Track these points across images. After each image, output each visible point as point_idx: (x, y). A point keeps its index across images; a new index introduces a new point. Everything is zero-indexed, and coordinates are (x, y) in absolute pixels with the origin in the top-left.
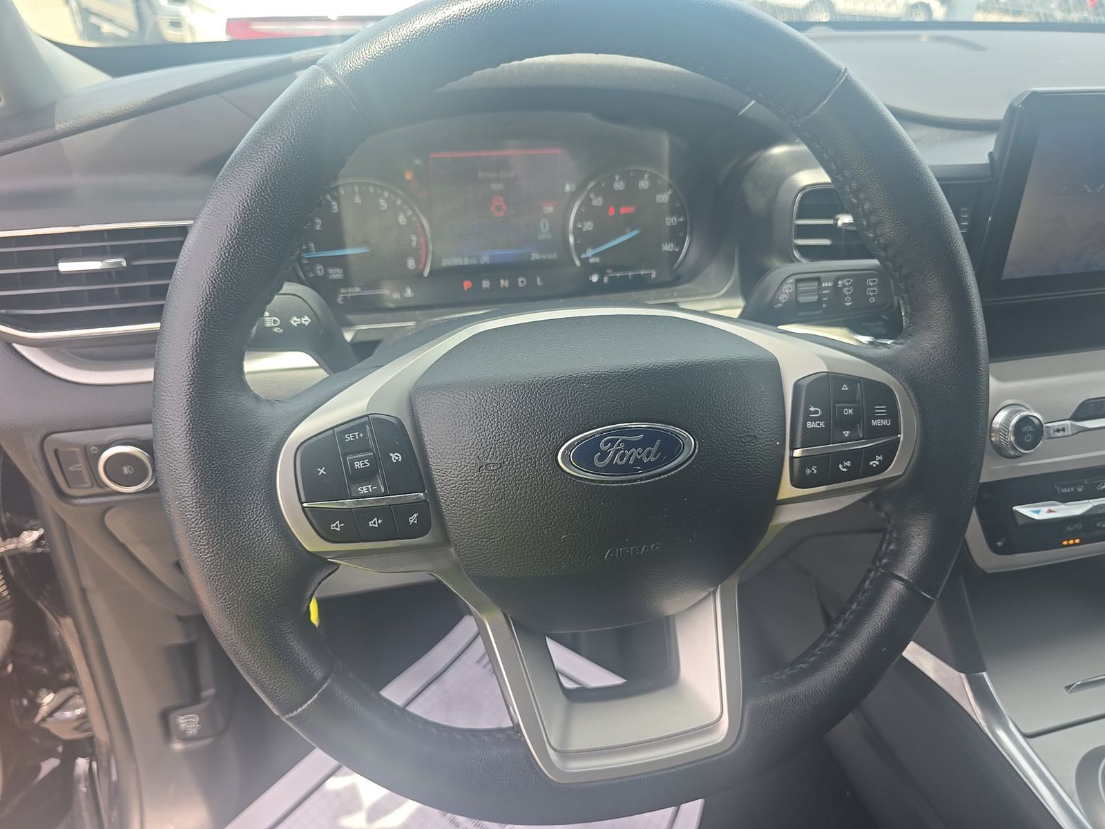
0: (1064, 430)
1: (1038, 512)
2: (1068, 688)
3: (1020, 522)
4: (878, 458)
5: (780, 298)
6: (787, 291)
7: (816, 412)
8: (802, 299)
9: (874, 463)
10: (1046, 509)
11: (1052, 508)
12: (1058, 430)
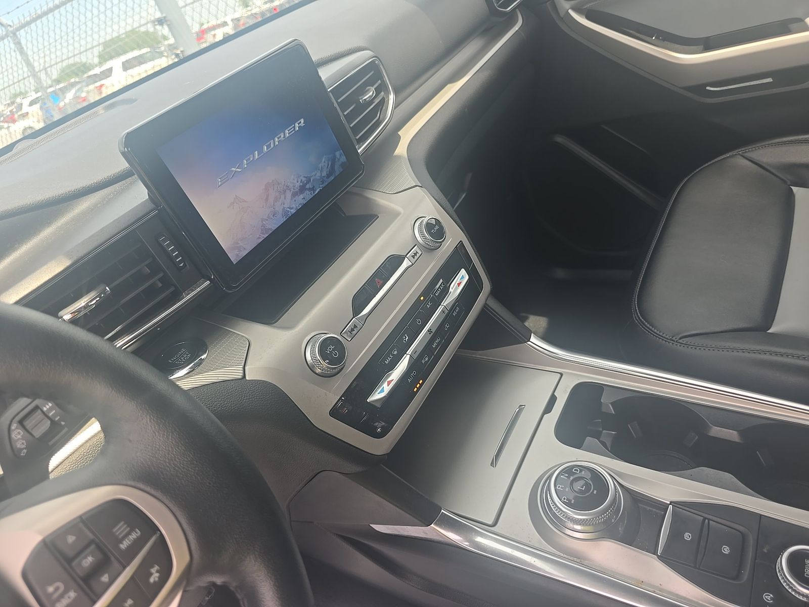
0: (355, 326)
1: (382, 391)
2: (492, 464)
3: (378, 405)
4: (153, 570)
5: (18, 446)
6: (19, 436)
7: (57, 589)
8: (38, 433)
9: (155, 577)
10: (386, 383)
11: (390, 379)
12: (352, 330)
